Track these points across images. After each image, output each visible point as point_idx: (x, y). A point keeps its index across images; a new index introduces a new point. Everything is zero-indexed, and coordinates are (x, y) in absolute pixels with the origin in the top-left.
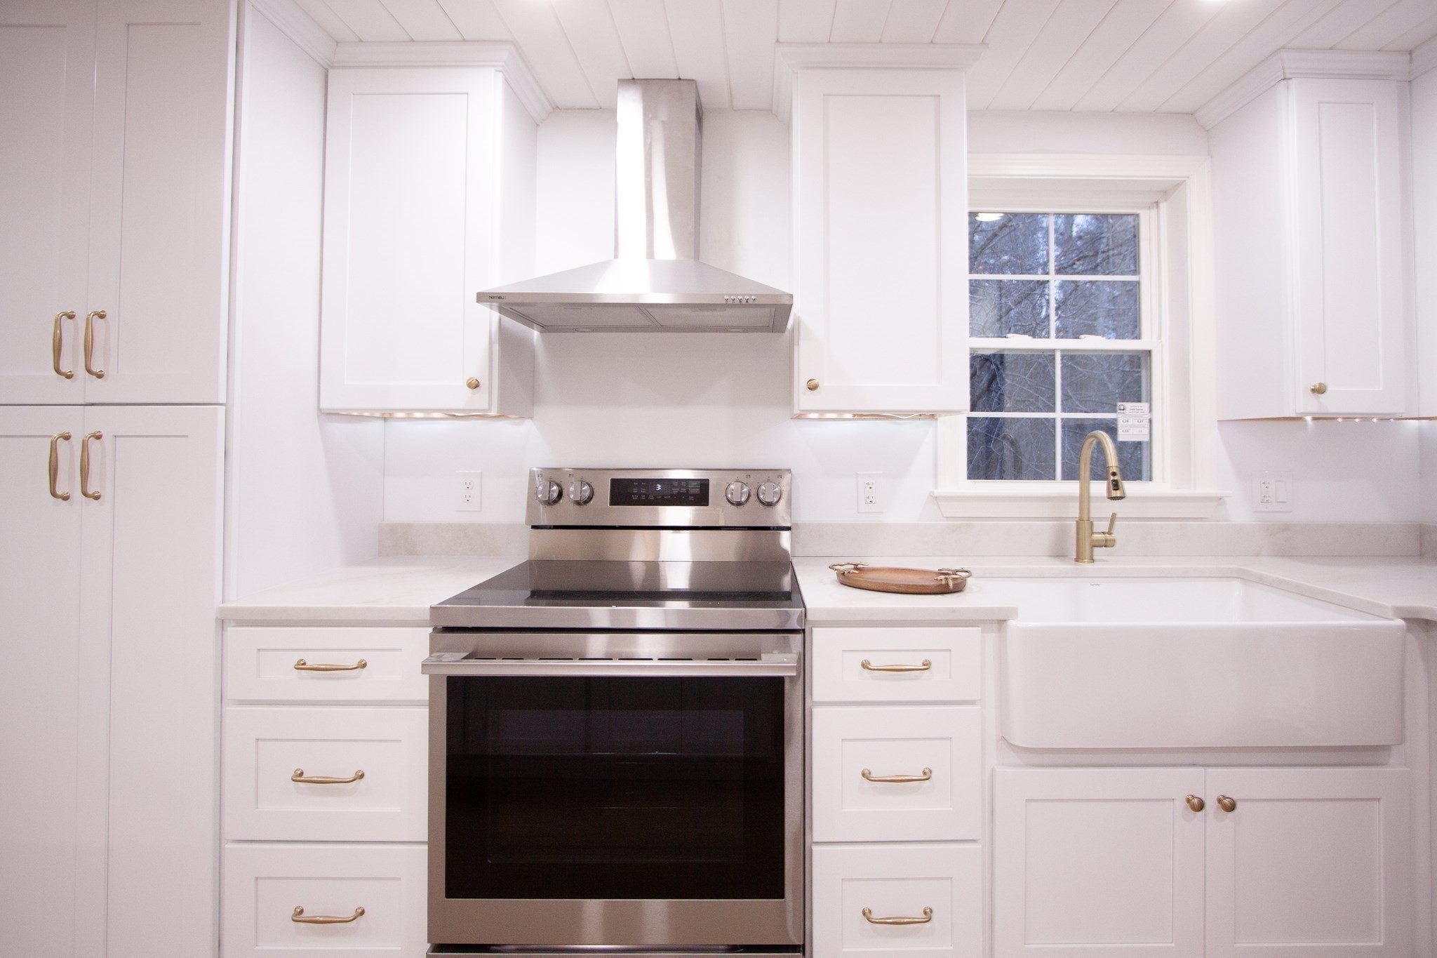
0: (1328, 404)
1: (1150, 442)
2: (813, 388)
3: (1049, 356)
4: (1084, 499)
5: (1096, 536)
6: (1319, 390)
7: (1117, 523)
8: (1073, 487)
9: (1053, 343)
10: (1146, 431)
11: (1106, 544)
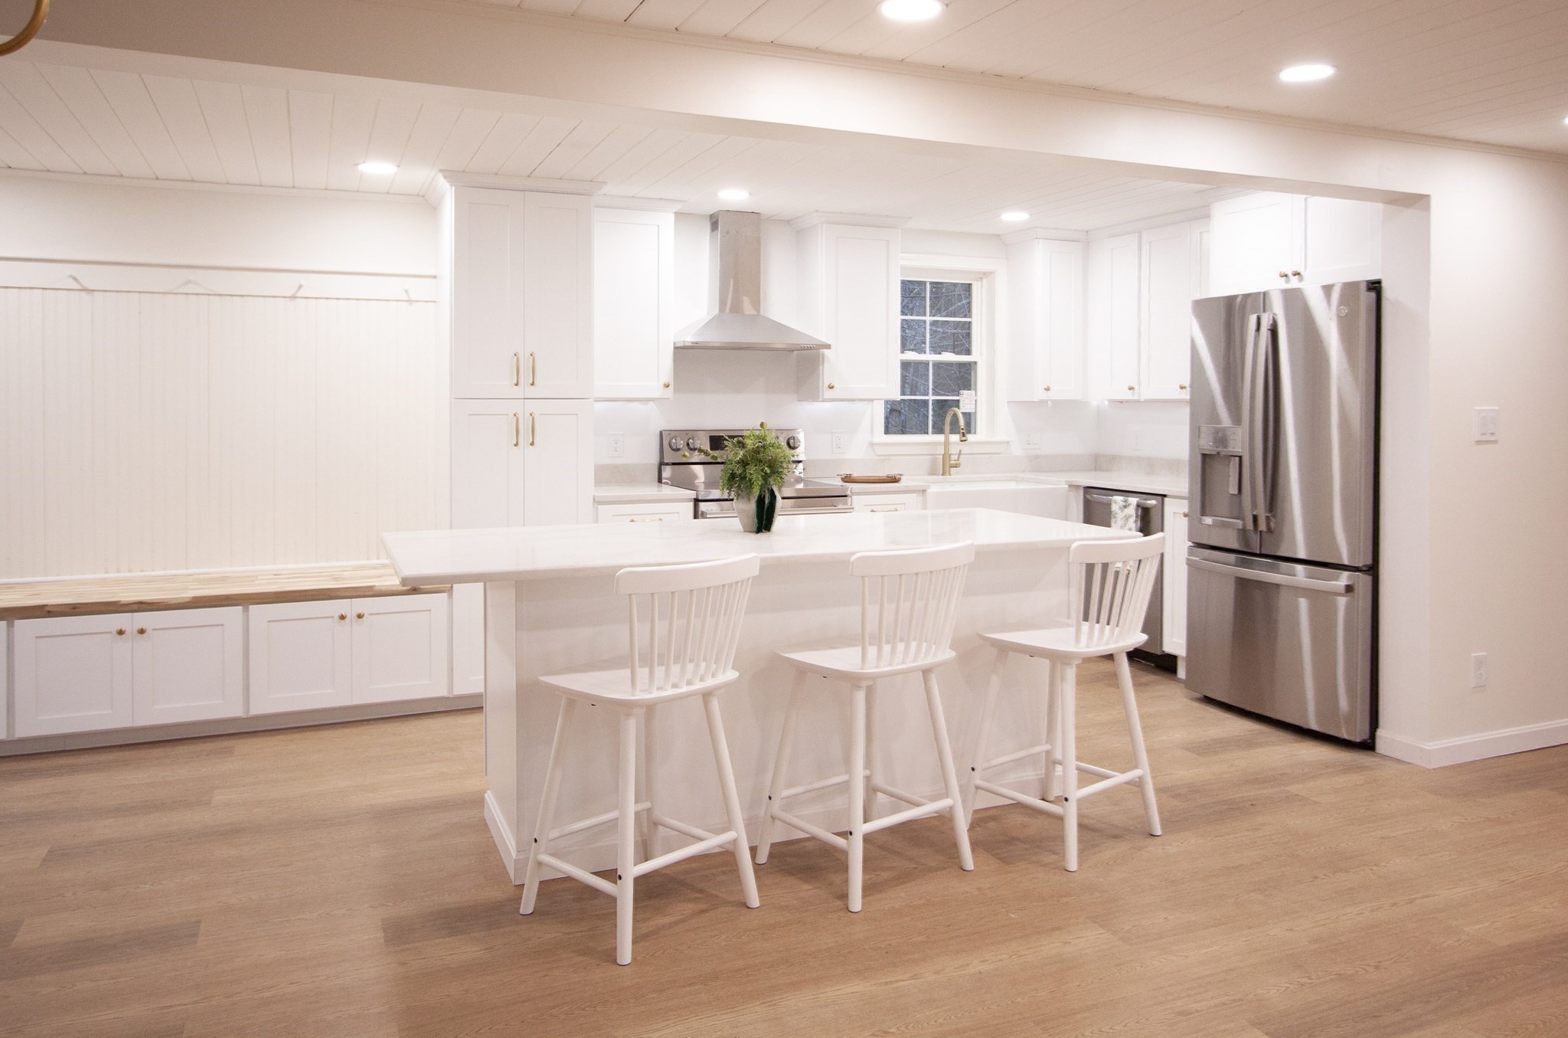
0: (1053, 395)
1: (976, 412)
2: (831, 387)
3: (927, 364)
4: (947, 444)
5: (952, 462)
6: (1047, 389)
7: (961, 456)
8: (940, 438)
9: (930, 357)
10: (973, 406)
11: (956, 466)
